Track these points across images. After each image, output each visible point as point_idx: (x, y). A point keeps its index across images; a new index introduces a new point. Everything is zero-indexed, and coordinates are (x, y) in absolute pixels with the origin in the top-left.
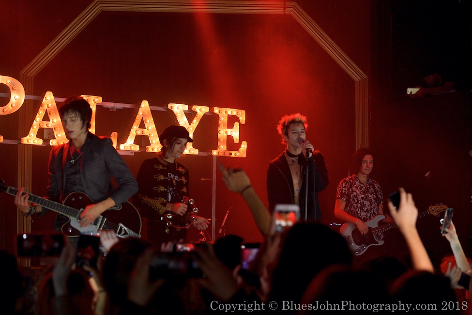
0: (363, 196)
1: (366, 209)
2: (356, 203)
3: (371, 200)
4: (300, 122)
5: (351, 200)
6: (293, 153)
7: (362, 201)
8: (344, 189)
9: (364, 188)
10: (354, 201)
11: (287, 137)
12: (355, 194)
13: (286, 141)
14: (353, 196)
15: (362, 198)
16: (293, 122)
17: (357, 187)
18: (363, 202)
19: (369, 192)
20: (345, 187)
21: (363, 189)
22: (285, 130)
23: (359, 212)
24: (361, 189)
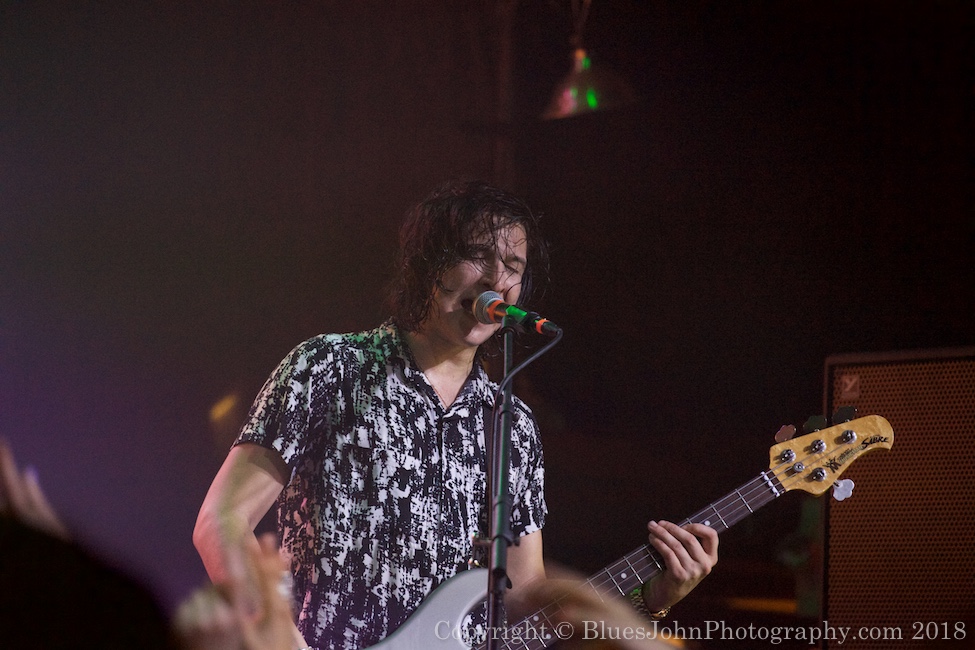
0: (411, 462)
1: (415, 546)
2: (355, 496)
3: (462, 498)
5: (329, 465)
7: (397, 493)
8: (297, 387)
9: (433, 417)
10: (347, 479)
12: (364, 442)
14: (347, 448)
15: (403, 476)
17: (387, 405)
18: (405, 503)
19: (458, 447)
20: (303, 378)
21: (421, 424)
23: (367, 560)
24: (408, 419)
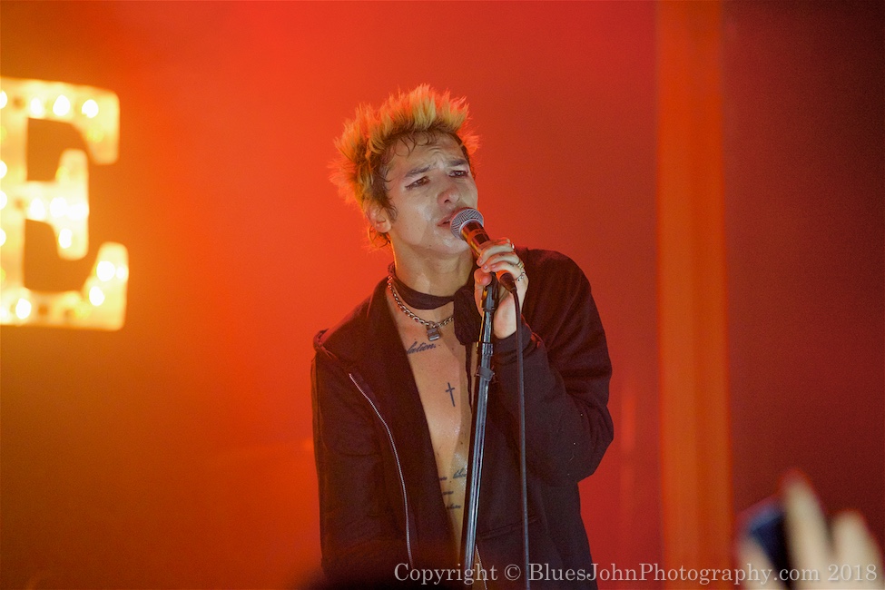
4: (437, 128)
6: (424, 285)
11: (384, 215)
13: (385, 235)
16: (405, 131)
22: (368, 181)
